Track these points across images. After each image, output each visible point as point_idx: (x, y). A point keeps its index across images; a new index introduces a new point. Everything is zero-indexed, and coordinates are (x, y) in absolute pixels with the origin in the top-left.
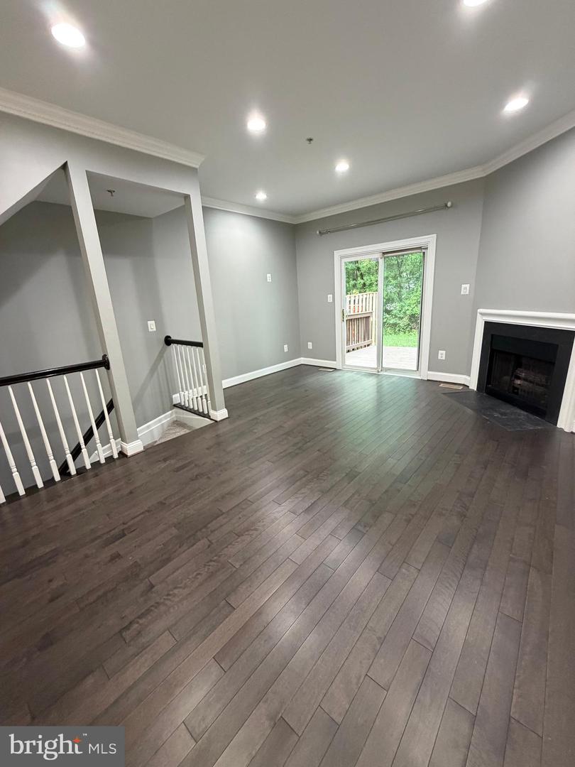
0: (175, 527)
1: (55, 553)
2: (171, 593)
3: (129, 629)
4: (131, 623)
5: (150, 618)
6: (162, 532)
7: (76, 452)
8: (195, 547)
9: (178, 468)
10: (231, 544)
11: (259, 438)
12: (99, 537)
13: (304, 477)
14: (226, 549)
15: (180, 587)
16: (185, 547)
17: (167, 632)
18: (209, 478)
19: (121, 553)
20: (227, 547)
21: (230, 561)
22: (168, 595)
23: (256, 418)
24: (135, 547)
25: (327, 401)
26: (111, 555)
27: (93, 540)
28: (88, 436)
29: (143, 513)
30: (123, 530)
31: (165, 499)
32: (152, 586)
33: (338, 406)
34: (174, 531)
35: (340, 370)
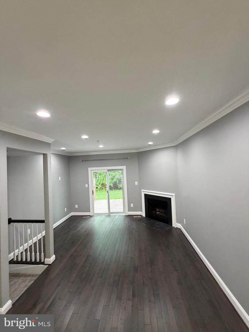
11: (83, 267)
35: (92, 216)
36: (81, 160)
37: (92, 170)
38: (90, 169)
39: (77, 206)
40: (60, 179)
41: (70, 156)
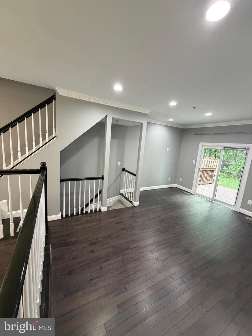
0: (112, 247)
1: (76, 242)
2: (107, 273)
3: (93, 280)
4: (94, 278)
5: (99, 280)
6: (108, 248)
7: (87, 205)
8: (118, 258)
9: (117, 223)
10: (130, 263)
11: (149, 219)
12: (89, 241)
13: (165, 244)
14: (128, 264)
15: (110, 273)
16: (115, 257)
17: (104, 288)
18: (127, 231)
19: (94, 250)
20: (129, 263)
21: (129, 270)
22: (106, 274)
23: (150, 209)
24: (99, 250)
25: (183, 210)
26: (91, 250)
27: (87, 242)
28: (92, 201)
29: (103, 237)
30: (96, 241)
31: (111, 234)
32: (102, 268)
33: (188, 214)
34: (112, 249)
35: (193, 194)
36: (193, 134)
37: (203, 146)
38: (201, 144)
39: (181, 180)
40: (168, 150)
41: (185, 129)
